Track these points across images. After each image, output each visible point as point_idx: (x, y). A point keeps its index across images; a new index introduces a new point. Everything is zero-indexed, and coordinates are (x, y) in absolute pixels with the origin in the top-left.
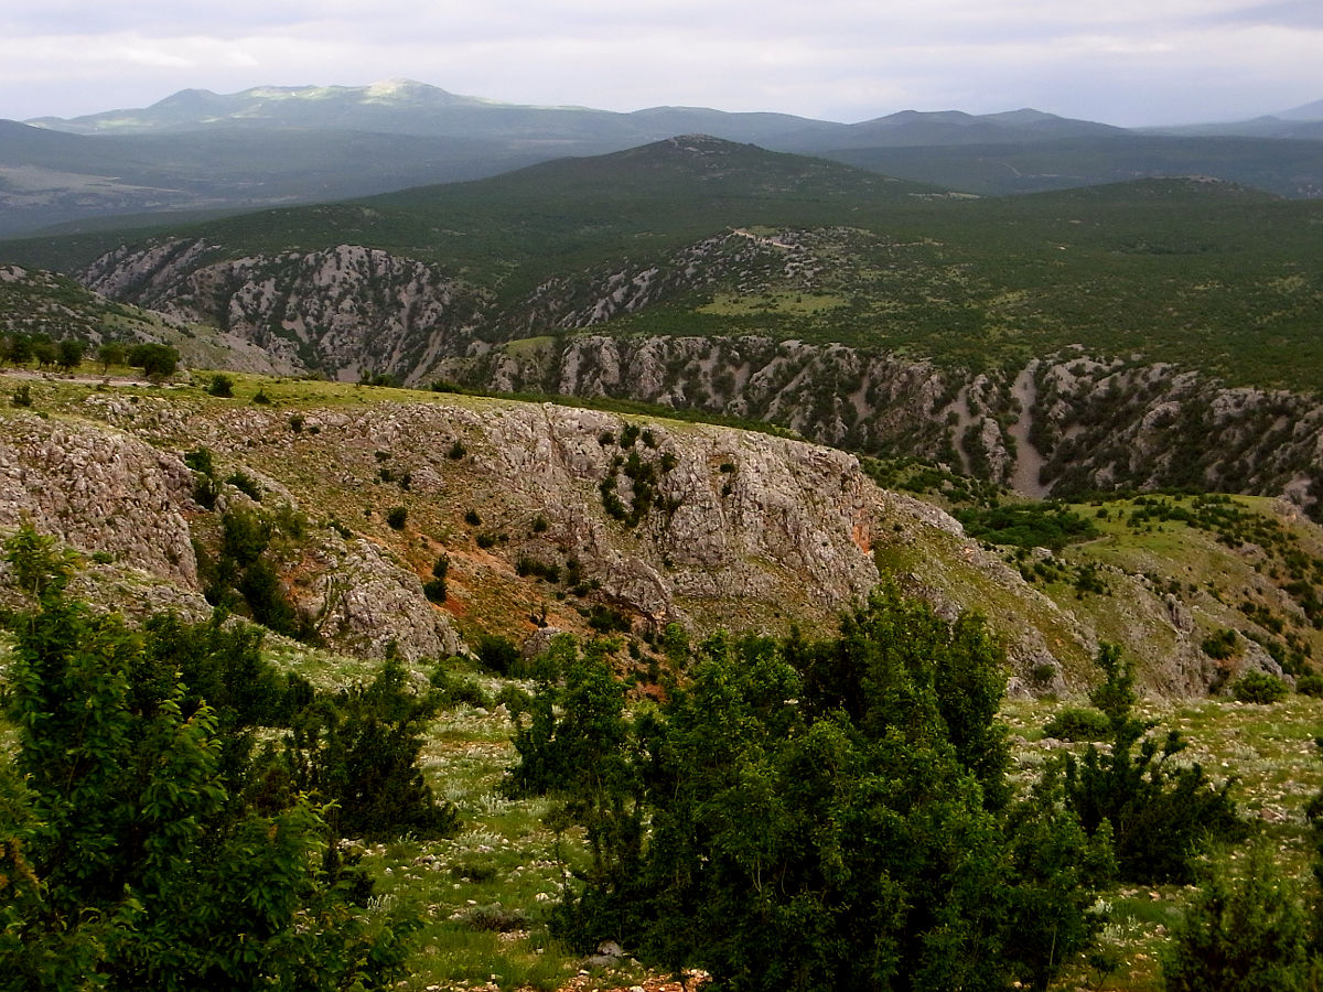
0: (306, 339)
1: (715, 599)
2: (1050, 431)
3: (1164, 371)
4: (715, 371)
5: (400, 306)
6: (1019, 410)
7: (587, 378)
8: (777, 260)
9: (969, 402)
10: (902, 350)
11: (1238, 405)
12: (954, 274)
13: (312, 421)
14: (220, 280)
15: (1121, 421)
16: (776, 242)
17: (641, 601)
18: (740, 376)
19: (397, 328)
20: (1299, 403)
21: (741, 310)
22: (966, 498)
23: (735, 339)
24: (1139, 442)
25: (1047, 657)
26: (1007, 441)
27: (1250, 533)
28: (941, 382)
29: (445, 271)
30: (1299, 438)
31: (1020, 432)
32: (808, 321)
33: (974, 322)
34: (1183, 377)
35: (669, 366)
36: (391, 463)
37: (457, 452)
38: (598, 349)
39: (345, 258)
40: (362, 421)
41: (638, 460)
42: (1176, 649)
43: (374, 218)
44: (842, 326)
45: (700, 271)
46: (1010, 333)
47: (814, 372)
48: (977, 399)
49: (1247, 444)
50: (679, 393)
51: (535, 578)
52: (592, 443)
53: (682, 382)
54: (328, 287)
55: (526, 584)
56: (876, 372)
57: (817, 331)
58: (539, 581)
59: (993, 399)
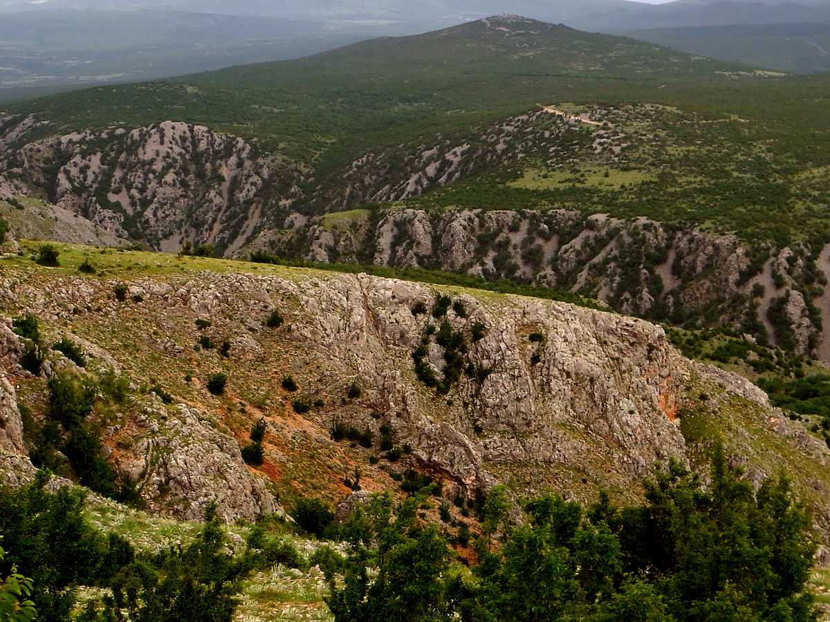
0: (130, 211)
1: (525, 464)
4: (525, 243)
5: (221, 179)
6: (825, 283)
7: (400, 250)
8: (586, 136)
9: (774, 275)
10: (708, 224)
12: (759, 149)
13: (135, 290)
14: (48, 153)
16: (585, 119)
17: (452, 466)
18: (549, 249)
19: (217, 200)
21: (550, 184)
22: (771, 368)
23: (544, 213)
26: (812, 313)
28: (747, 254)
29: (264, 147)
32: (615, 195)
33: (779, 197)
35: (480, 238)
36: (210, 331)
37: (274, 321)
38: (411, 221)
39: (169, 133)
40: (183, 290)
41: (450, 329)
44: (648, 201)
45: (510, 147)
46: (815, 207)
47: (621, 245)
48: (782, 272)
50: (490, 264)
51: (349, 443)
52: (405, 312)
53: (492, 254)
54: (152, 162)
55: (341, 448)
56: (682, 244)
57: (624, 205)
58: (353, 446)
59: (798, 271)
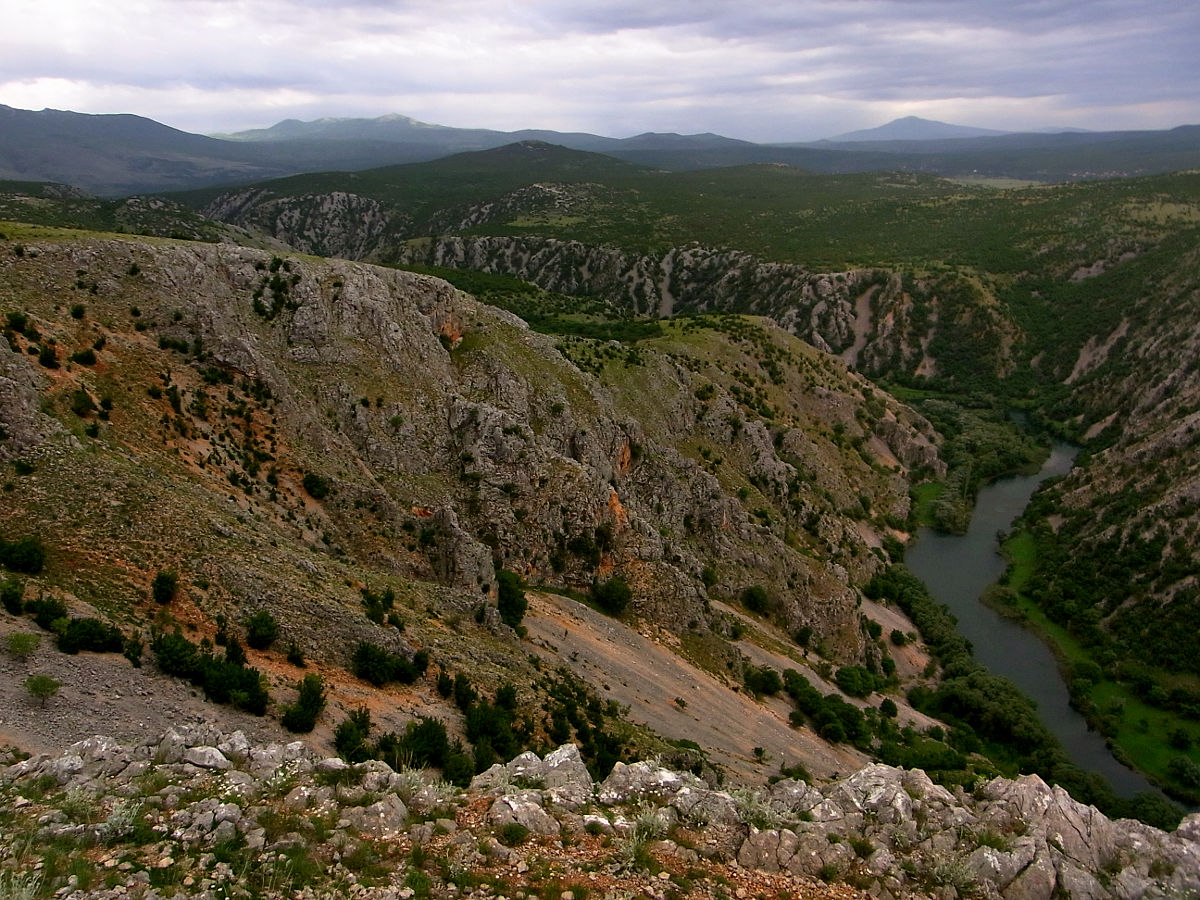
0: (315, 241)
1: (318, 364)
2: (679, 285)
3: (736, 255)
4: (513, 254)
5: (364, 223)
6: (664, 275)
7: (447, 258)
8: (552, 198)
9: (639, 271)
10: (607, 244)
11: (768, 272)
12: (643, 207)
13: (32, 249)
14: (271, 209)
15: (712, 281)
16: (553, 190)
17: (239, 365)
18: (525, 258)
20: (797, 271)
21: (530, 224)
22: (617, 318)
23: (523, 238)
24: (720, 290)
25: (562, 399)
26: (657, 291)
27: (747, 334)
28: (625, 260)
29: (387, 205)
30: (795, 288)
31: (664, 286)
32: (563, 229)
33: (646, 230)
34: (744, 258)
35: (489, 252)
36: (87, 277)
37: (134, 270)
38: (453, 243)
39: (336, 198)
40: (68, 250)
41: (279, 279)
42: (678, 396)
43: (355, 179)
44: (579, 232)
45: (514, 204)
46: (664, 236)
47: (562, 255)
48: (643, 269)
49: (771, 292)
50: (494, 266)
51: (172, 350)
52: (249, 269)
53: (495, 261)
54: (327, 213)
55: (165, 354)
56: (594, 255)
57: (566, 234)
58: (173, 352)
59: (651, 269)
